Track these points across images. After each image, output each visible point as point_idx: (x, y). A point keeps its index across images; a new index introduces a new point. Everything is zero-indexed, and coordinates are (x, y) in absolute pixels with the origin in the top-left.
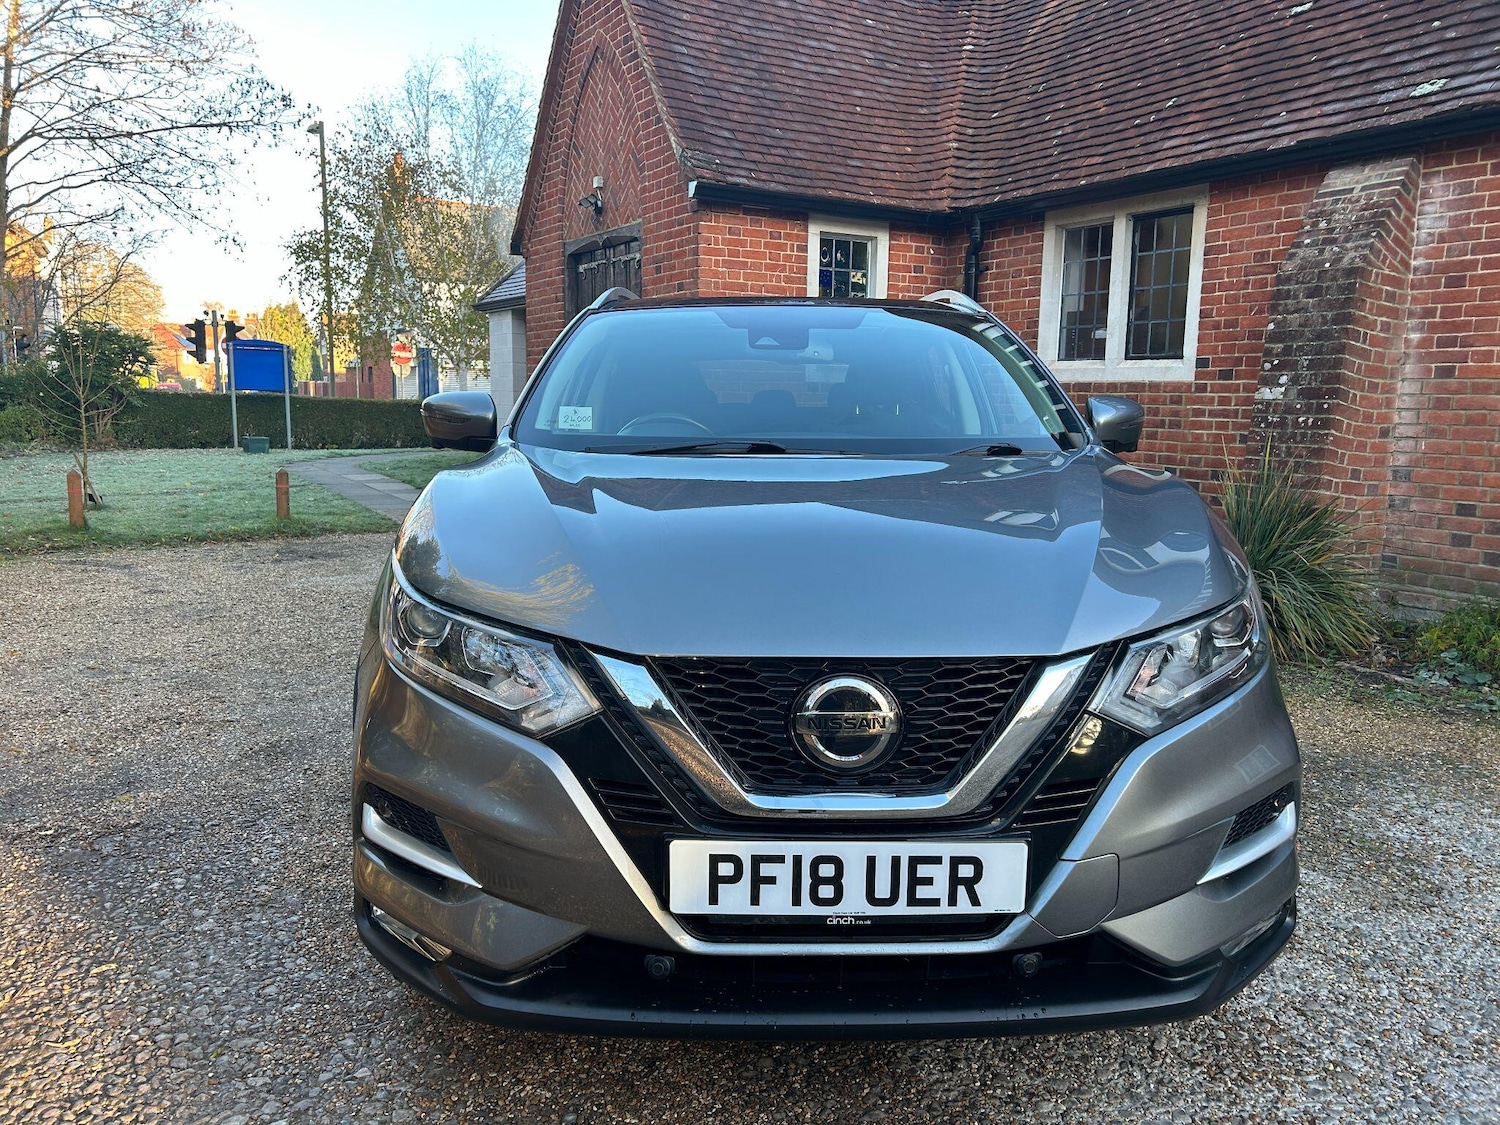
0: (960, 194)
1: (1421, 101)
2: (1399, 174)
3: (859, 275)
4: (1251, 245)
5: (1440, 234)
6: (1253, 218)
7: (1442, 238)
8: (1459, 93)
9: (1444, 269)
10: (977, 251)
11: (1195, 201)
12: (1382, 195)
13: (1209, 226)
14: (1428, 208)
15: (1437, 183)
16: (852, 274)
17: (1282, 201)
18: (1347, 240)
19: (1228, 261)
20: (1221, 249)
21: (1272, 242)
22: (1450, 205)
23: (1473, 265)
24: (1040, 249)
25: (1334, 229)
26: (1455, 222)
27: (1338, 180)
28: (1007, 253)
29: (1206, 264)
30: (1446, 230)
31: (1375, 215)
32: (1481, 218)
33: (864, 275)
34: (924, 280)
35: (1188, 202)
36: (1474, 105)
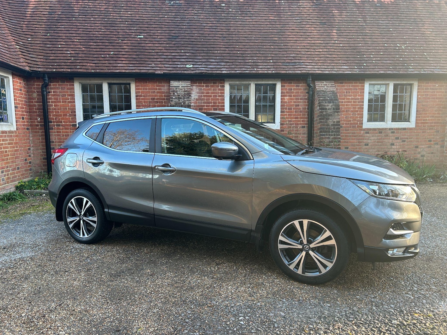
0: (32, 66)
1: (190, 69)
2: (189, 84)
3: (3, 90)
4: (149, 96)
5: (196, 99)
6: (149, 89)
7: (197, 100)
8: (197, 69)
9: (198, 106)
10: (45, 86)
11: (131, 82)
12: (188, 89)
13: (136, 89)
14: (193, 93)
15: (194, 87)
16: (2, 90)
17: (157, 86)
18: (184, 98)
19: (142, 99)
20: (141, 96)
21: (156, 96)
22: (198, 93)
23: (204, 106)
24: (73, 89)
25: (179, 95)
26: (199, 96)
27: (174, 84)
28: (58, 88)
29: (137, 99)
30: (197, 98)
31: (188, 93)
32: (204, 96)
33: (5, 91)
34: (22, 94)
35: (128, 82)
36: (203, 72)
